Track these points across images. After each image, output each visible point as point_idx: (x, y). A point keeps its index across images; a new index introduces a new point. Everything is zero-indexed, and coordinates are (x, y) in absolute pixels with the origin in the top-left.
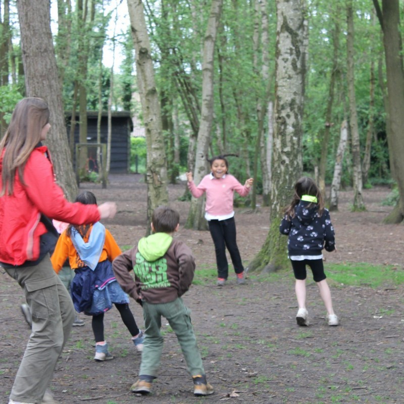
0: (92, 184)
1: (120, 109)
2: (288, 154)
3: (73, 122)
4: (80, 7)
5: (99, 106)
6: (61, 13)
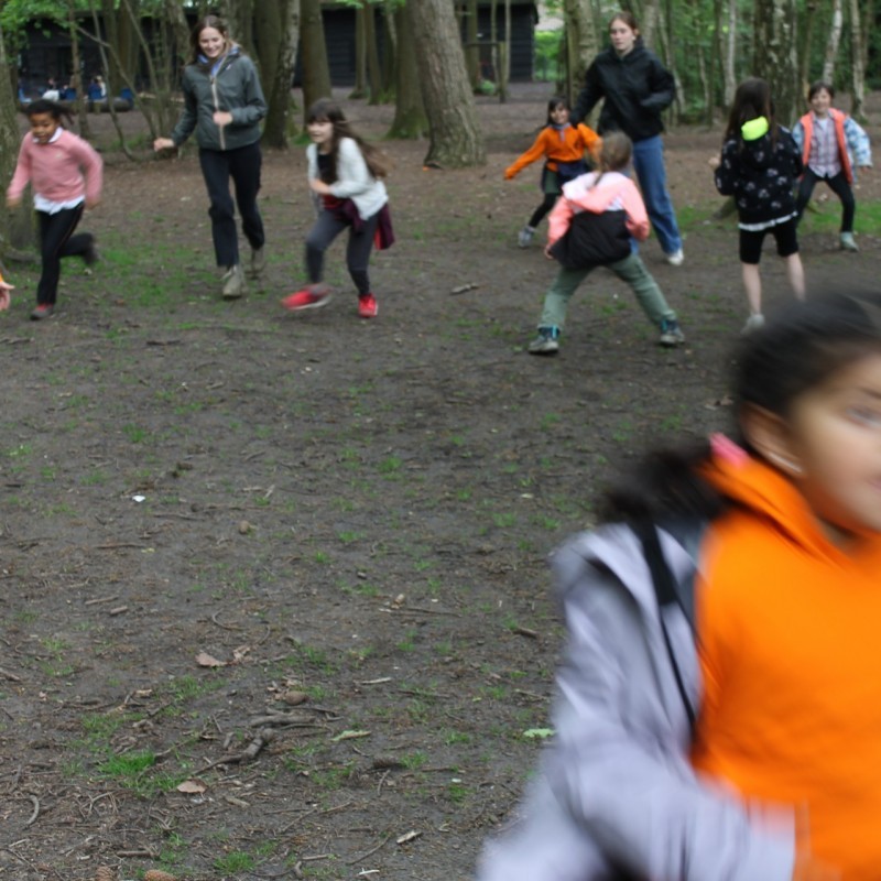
3: (460, 13)
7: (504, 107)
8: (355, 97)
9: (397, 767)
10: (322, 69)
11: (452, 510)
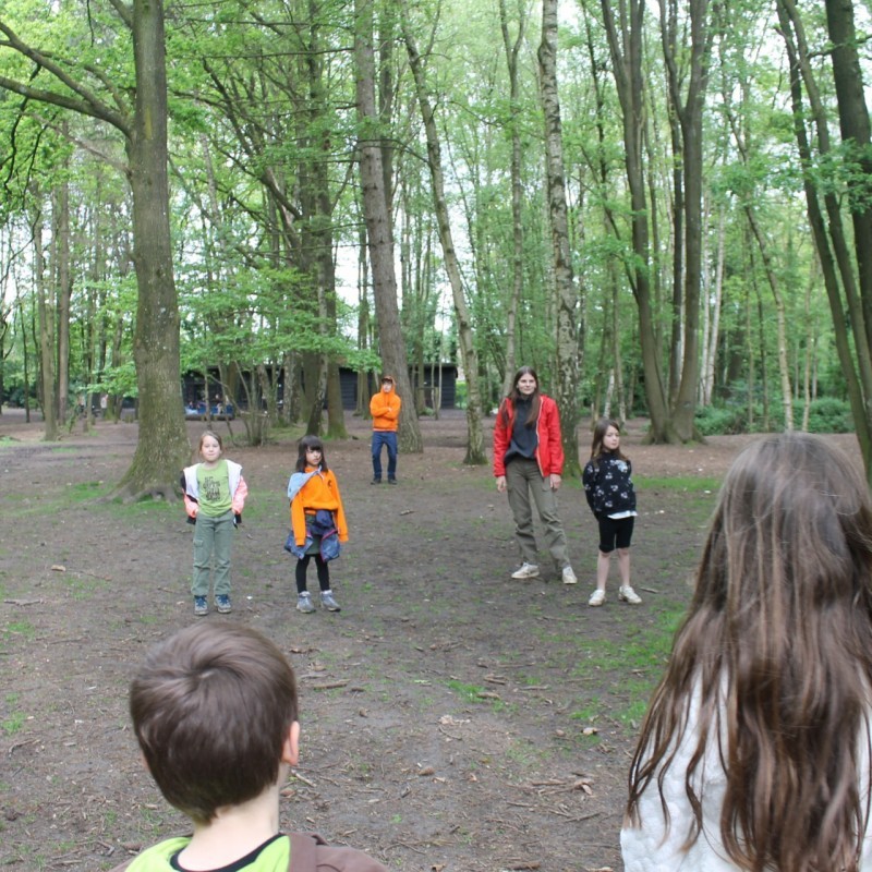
0: (427, 417)
1: (448, 361)
2: (567, 397)
3: (414, 372)
4: (418, 288)
5: (433, 359)
6: (404, 293)
7: (437, 422)
8: (356, 415)
9: (360, 691)
10: (337, 400)
11: (392, 605)
